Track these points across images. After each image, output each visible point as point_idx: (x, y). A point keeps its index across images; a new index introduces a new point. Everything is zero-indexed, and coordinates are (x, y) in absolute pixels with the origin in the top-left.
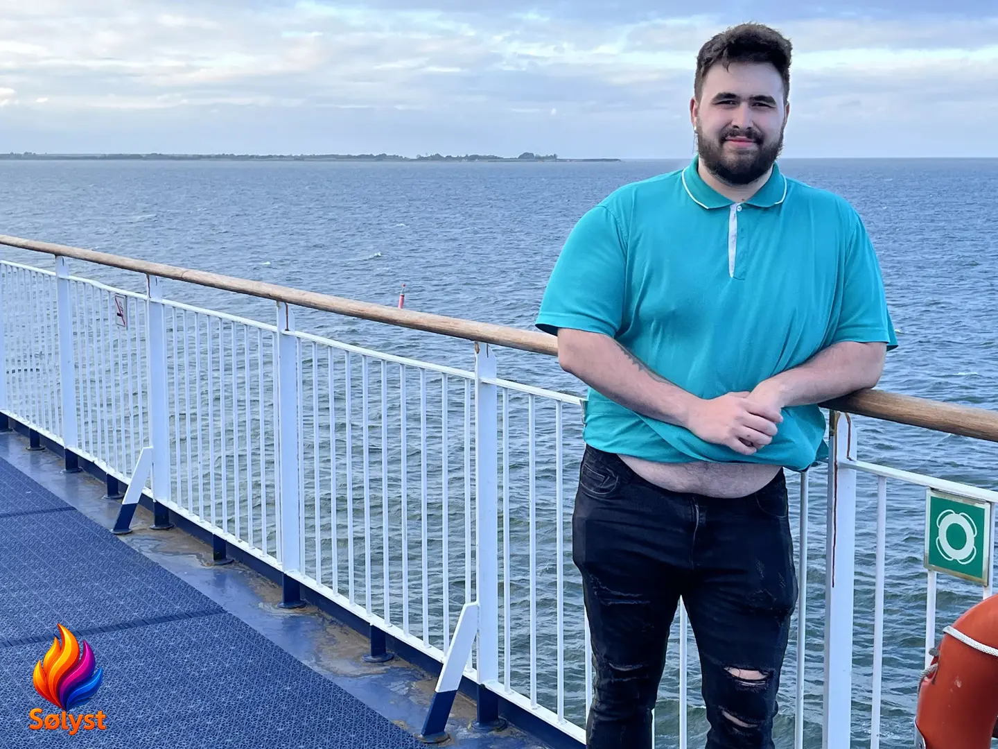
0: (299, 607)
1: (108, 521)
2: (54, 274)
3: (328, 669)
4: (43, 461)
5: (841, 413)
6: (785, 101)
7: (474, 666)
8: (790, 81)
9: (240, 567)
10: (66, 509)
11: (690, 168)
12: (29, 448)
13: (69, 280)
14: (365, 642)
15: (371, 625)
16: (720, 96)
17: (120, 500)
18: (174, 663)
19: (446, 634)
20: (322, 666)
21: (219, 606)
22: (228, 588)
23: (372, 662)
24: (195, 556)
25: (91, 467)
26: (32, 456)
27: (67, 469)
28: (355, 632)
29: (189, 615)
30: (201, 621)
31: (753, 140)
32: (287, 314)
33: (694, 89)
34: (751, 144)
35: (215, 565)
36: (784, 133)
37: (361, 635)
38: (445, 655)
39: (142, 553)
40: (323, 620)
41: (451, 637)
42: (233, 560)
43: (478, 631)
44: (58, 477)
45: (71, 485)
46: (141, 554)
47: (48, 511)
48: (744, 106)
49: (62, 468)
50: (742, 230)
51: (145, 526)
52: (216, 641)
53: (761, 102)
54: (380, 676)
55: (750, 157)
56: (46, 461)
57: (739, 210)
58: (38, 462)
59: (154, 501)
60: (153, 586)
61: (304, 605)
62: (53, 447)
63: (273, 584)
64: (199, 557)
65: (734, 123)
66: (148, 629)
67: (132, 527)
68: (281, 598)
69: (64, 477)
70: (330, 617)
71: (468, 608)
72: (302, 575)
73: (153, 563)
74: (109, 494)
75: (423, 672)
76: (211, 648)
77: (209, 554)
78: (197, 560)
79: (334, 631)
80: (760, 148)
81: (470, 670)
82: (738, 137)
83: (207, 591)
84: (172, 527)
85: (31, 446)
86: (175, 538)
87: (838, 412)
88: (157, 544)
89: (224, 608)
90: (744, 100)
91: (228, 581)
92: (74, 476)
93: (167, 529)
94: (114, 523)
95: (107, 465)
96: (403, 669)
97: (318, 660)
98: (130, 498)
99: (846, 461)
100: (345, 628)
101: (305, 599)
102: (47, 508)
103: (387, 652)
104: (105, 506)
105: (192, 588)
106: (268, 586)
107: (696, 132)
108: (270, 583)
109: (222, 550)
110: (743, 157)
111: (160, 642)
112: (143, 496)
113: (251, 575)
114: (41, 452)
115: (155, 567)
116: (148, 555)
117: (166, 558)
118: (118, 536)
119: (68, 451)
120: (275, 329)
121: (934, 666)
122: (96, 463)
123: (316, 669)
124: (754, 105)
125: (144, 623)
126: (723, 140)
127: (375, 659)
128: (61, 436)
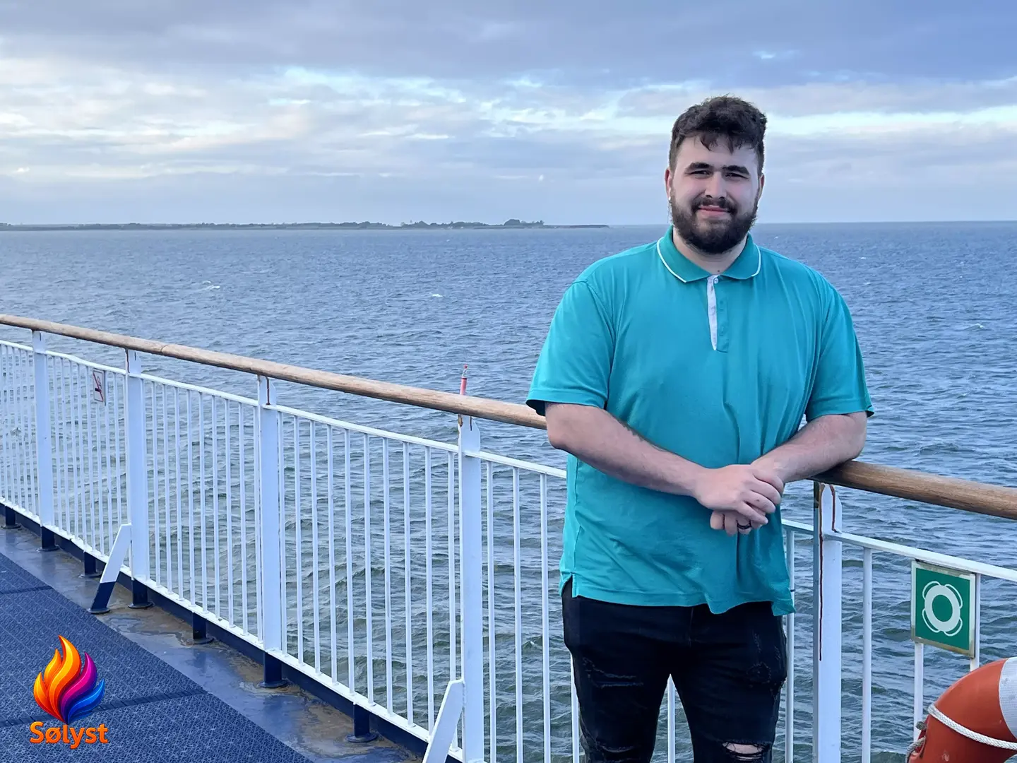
0: (281, 687)
1: (85, 600)
2: (31, 349)
3: (311, 750)
4: (18, 539)
5: (826, 485)
6: (760, 173)
7: (460, 745)
8: (765, 153)
9: (220, 646)
10: (42, 589)
11: (665, 239)
12: (5, 526)
13: (46, 355)
14: (348, 721)
15: (354, 704)
16: (693, 166)
17: (97, 579)
18: (153, 745)
19: (431, 712)
20: (305, 747)
21: (199, 687)
22: (208, 667)
23: (355, 742)
24: (175, 635)
25: (68, 545)
26: (8, 535)
27: (43, 547)
28: (338, 711)
29: (167, 697)
30: (181, 701)
31: (727, 209)
32: (268, 387)
33: (668, 160)
34: (723, 213)
35: (195, 644)
36: (758, 205)
37: (344, 715)
38: (430, 734)
39: (122, 633)
40: (305, 700)
41: (436, 717)
42: (213, 639)
43: (463, 709)
44: (35, 556)
45: (47, 563)
46: (119, 634)
47: (24, 591)
48: (717, 176)
49: (39, 547)
50: (721, 302)
51: (123, 605)
52: (196, 723)
53: (734, 172)
54: (364, 756)
55: (723, 227)
56: (22, 538)
57: (716, 282)
58: (13, 541)
59: (132, 579)
60: (132, 666)
61: (285, 685)
62: (29, 524)
63: (255, 663)
64: (179, 636)
65: (707, 193)
66: (127, 710)
67: (110, 605)
68: (262, 677)
69: (40, 556)
70: (312, 697)
71: (453, 685)
72: (283, 653)
73: (131, 643)
74: (87, 572)
75: (408, 752)
76: (191, 729)
77: (188, 633)
78: (176, 639)
79: (318, 711)
80: (733, 219)
81: (454, 750)
82: (711, 206)
83: (187, 671)
84: (151, 606)
85: (7, 524)
86: (154, 616)
87: (822, 483)
88: (135, 623)
89: (204, 689)
90: (717, 170)
91: (208, 661)
92: (52, 554)
93: (146, 608)
94: (91, 602)
95: (84, 542)
96: (387, 749)
97: (300, 741)
98: (108, 576)
99: (832, 533)
100: (327, 708)
101: (287, 679)
102: (23, 588)
103: (370, 732)
104: (82, 585)
105: (172, 669)
106: (248, 665)
107: (670, 202)
108: (251, 662)
109: (201, 629)
110: (716, 227)
111: (139, 724)
112: (121, 573)
113: (231, 654)
114: (16, 530)
115: (134, 648)
116: (126, 635)
117: (147, 637)
118: (95, 616)
119: (44, 528)
120: (255, 403)
121: (922, 739)
122: (73, 541)
123: (298, 750)
124: (728, 175)
125: (123, 704)
126: (695, 208)
127: (359, 739)
128: (37, 514)
